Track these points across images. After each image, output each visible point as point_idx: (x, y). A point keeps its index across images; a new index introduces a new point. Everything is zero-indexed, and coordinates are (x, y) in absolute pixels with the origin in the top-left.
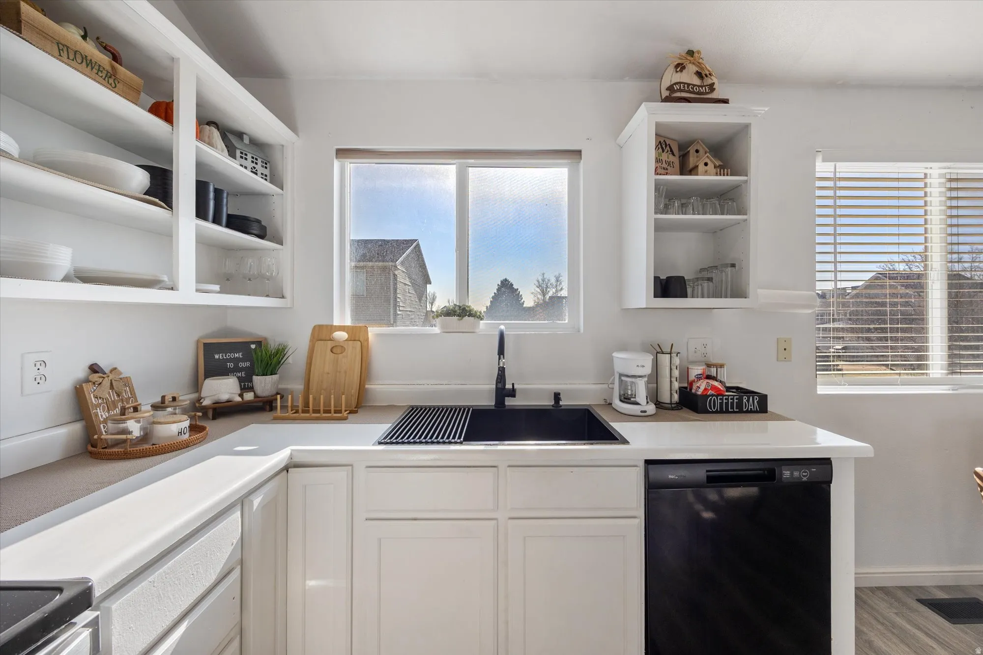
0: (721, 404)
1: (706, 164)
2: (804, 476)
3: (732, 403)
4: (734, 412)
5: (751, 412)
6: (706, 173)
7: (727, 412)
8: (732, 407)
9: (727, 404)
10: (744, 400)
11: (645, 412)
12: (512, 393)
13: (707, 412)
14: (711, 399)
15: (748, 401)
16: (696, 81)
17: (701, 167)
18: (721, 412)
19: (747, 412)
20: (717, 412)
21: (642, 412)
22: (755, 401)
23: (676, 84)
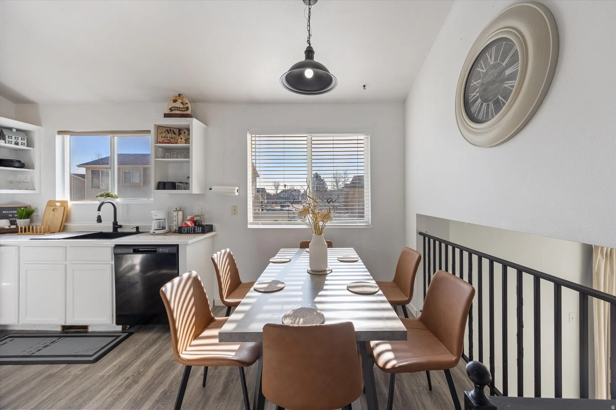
0: (187, 230)
1: (181, 139)
2: (167, 251)
3: (191, 230)
4: (192, 233)
5: (199, 233)
6: (181, 143)
7: (190, 233)
8: (191, 231)
9: (189, 230)
10: (196, 229)
11: (155, 232)
12: (121, 227)
13: (182, 233)
14: (183, 228)
15: (198, 229)
16: (182, 106)
17: (179, 140)
18: (187, 233)
19: (197, 233)
20: (185, 233)
21: (153, 232)
22: (200, 229)
23: (172, 107)
